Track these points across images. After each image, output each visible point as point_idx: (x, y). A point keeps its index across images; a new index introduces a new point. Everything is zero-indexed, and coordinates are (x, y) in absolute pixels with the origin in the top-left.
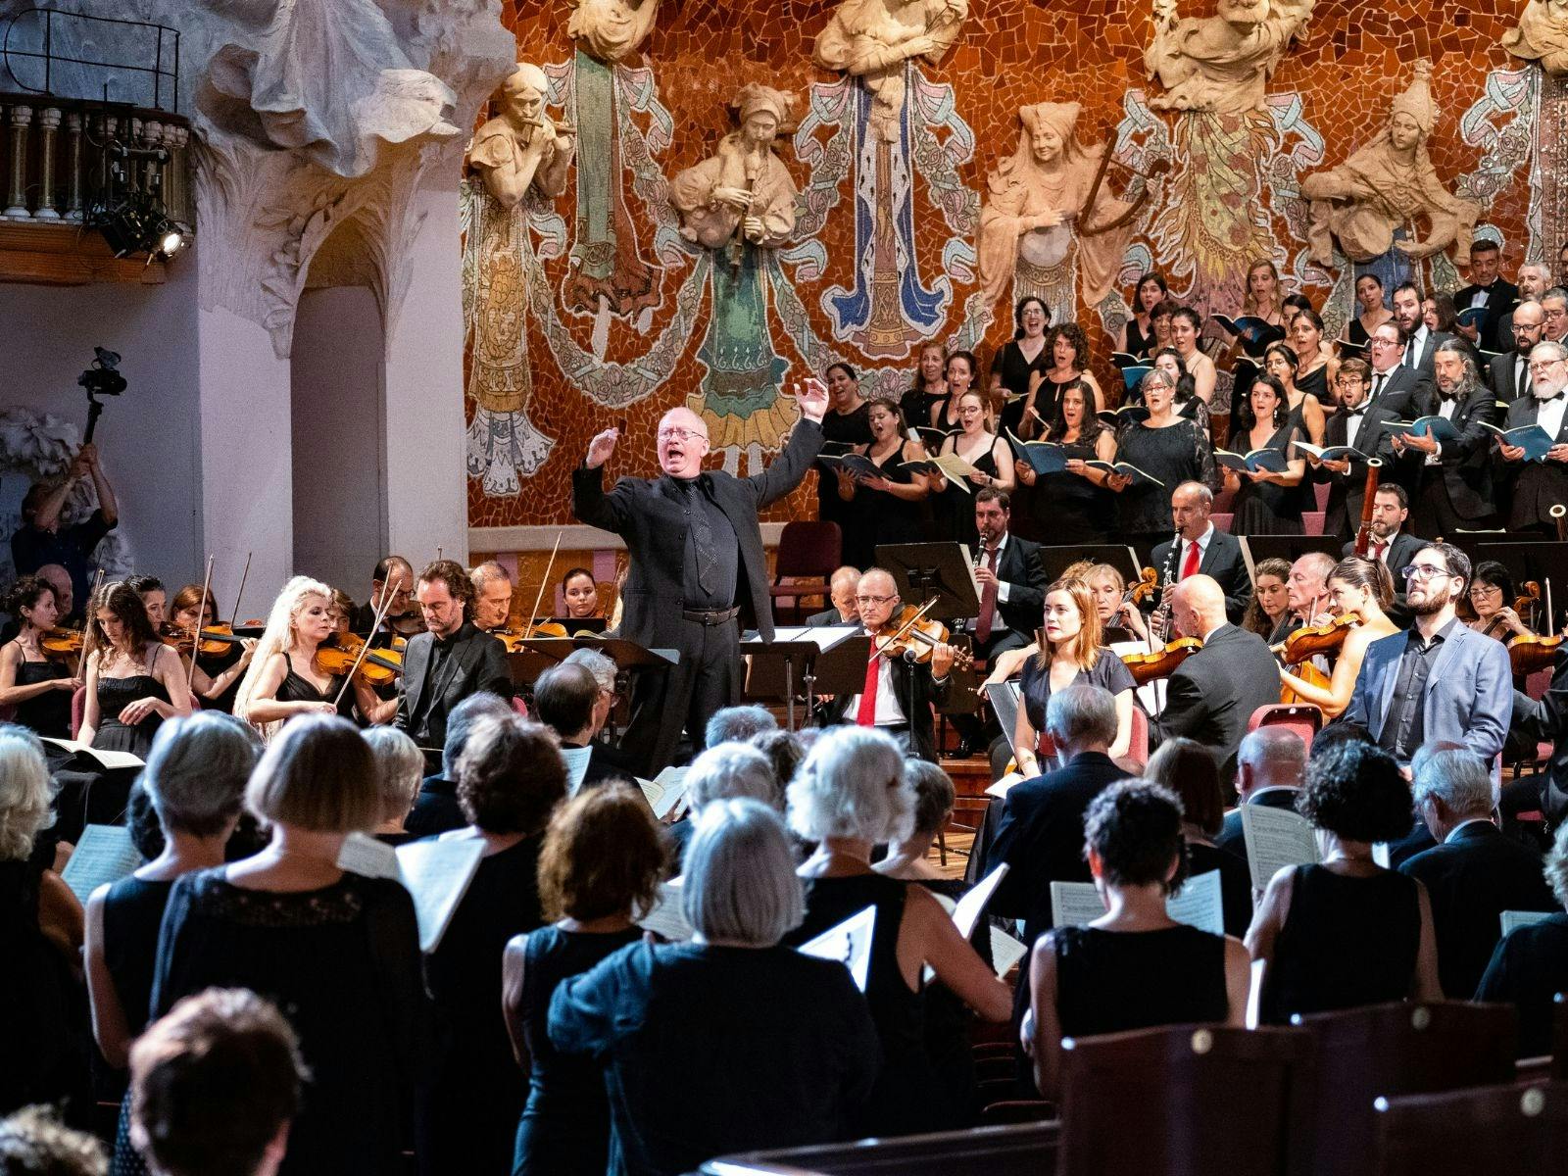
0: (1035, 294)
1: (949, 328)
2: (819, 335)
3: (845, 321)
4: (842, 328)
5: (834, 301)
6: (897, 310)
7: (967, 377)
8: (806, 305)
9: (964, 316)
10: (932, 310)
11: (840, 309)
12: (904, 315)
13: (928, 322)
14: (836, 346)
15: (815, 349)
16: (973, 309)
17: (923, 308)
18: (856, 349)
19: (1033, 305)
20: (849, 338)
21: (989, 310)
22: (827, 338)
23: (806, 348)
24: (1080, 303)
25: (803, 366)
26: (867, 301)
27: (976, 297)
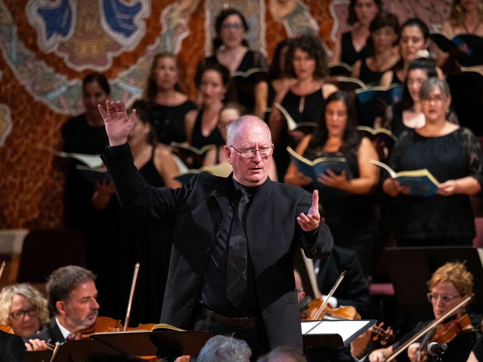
0: (226, 6)
1: (147, 40)
2: (27, 45)
3: (51, 30)
4: (49, 37)
5: (40, 11)
6: (99, 21)
7: (219, 89)
8: (13, 14)
9: (160, 28)
10: (130, 22)
11: (46, 19)
12: (105, 26)
13: (128, 33)
14: (42, 56)
15: (22, 60)
16: (169, 21)
17: (123, 20)
18: (61, 60)
19: (234, 19)
20: (55, 49)
21: (184, 22)
22: (34, 47)
23: (14, 57)
24: (269, 16)
25: (12, 76)
26: (70, 13)
27: (171, 11)
